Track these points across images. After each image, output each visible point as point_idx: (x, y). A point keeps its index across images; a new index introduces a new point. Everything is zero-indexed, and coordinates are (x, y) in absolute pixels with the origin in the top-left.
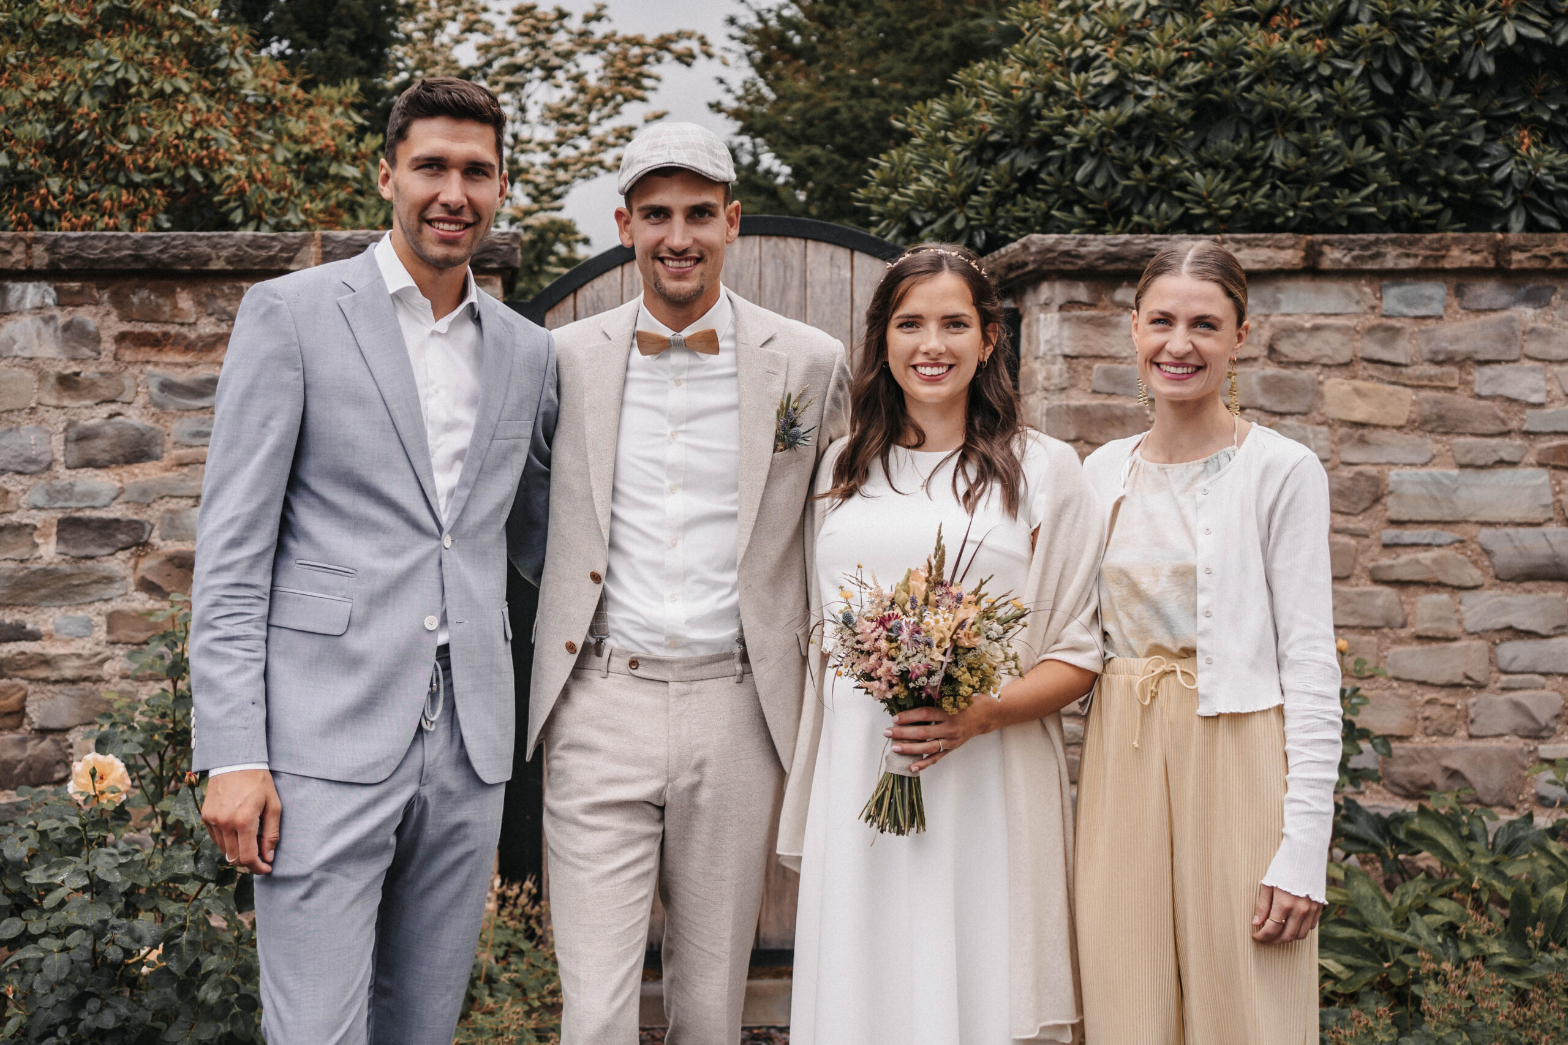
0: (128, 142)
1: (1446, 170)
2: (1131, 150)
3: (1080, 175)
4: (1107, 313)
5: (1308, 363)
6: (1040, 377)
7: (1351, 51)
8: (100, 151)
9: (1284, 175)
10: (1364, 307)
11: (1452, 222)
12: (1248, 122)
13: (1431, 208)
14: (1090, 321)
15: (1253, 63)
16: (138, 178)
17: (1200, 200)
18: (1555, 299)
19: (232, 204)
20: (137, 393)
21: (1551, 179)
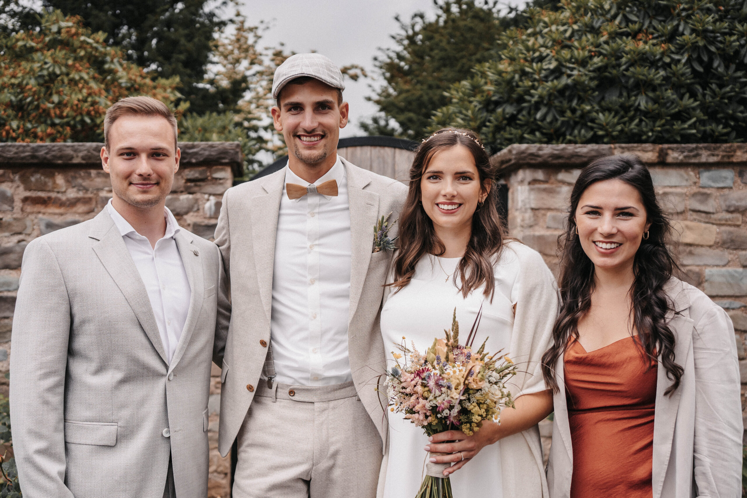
0: (53, 103)
1: (733, 110)
2: (565, 102)
3: (539, 116)
4: (554, 186)
6: (518, 220)
7: (681, 49)
8: (37, 107)
9: (646, 114)
10: (690, 183)
11: (736, 138)
12: (626, 88)
13: (725, 131)
14: (545, 190)
15: (629, 56)
16: (57, 121)
17: (602, 127)
20: (33, 229)
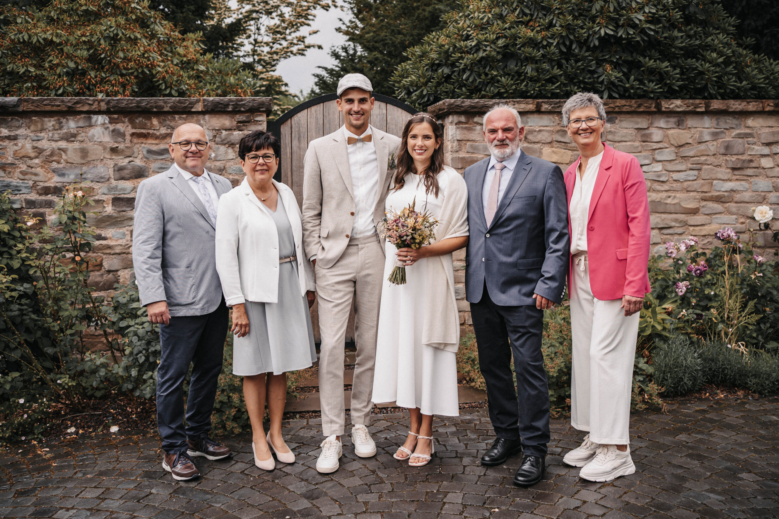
0: (120, 58)
1: (583, 78)
2: (481, 68)
3: (464, 77)
4: (471, 126)
5: (537, 142)
6: (449, 147)
7: (553, 37)
8: (110, 62)
9: (531, 79)
10: (555, 124)
12: (520, 59)
14: (466, 128)
15: (521, 40)
16: (124, 72)
17: (504, 87)
18: (617, 121)
19: (161, 82)
21: (616, 81)
